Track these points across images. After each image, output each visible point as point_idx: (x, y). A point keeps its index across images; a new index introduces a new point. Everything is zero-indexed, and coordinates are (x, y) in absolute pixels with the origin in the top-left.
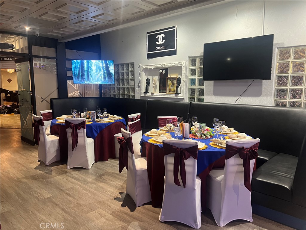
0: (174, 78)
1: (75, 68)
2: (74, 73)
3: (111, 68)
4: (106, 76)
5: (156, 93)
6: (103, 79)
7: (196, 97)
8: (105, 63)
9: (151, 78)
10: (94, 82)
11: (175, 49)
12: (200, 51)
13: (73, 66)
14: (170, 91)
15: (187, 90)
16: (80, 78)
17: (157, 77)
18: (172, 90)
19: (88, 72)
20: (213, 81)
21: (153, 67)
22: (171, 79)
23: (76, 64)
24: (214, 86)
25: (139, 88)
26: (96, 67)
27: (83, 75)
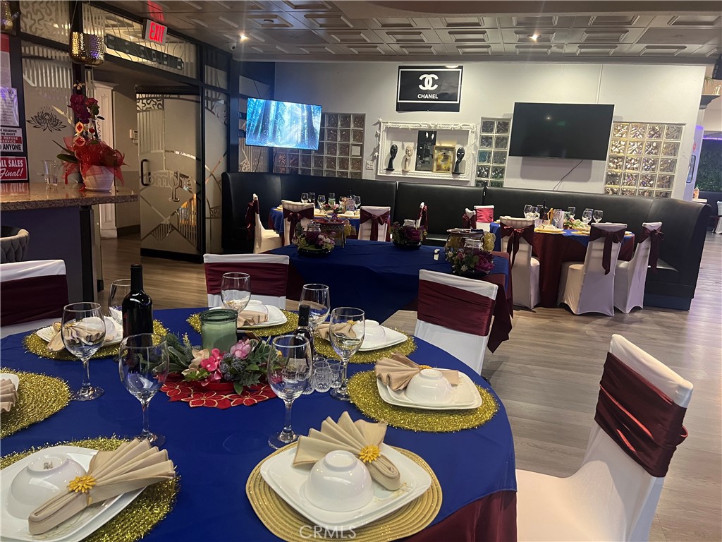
0: (447, 149)
1: (252, 113)
2: (250, 125)
3: (317, 120)
4: (306, 133)
6: (299, 140)
7: (489, 180)
8: (307, 109)
9: (399, 145)
10: (283, 144)
11: (458, 102)
13: (249, 110)
14: (439, 168)
15: (475, 168)
16: (259, 134)
17: (413, 144)
18: (443, 167)
19: (275, 123)
20: (521, 158)
21: (401, 126)
22: (440, 149)
23: (255, 105)
24: (523, 164)
25: (373, 160)
26: (292, 115)
27: (265, 128)
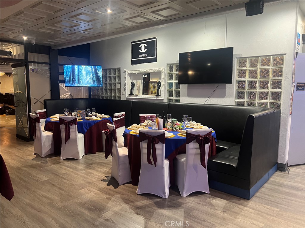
0: (155, 82)
1: (67, 72)
2: (66, 77)
3: (100, 73)
4: (95, 79)
5: (139, 95)
6: (92, 82)
7: (173, 98)
8: (94, 68)
9: (135, 82)
10: (84, 85)
11: (156, 57)
12: (176, 60)
13: (65, 71)
14: (152, 93)
15: (166, 92)
16: (71, 81)
17: (141, 81)
18: (153, 92)
19: (78, 76)
20: (187, 85)
21: (137, 72)
22: (152, 82)
23: (67, 68)
24: (188, 89)
25: (124, 90)
26: (86, 71)
27: (73, 78)
